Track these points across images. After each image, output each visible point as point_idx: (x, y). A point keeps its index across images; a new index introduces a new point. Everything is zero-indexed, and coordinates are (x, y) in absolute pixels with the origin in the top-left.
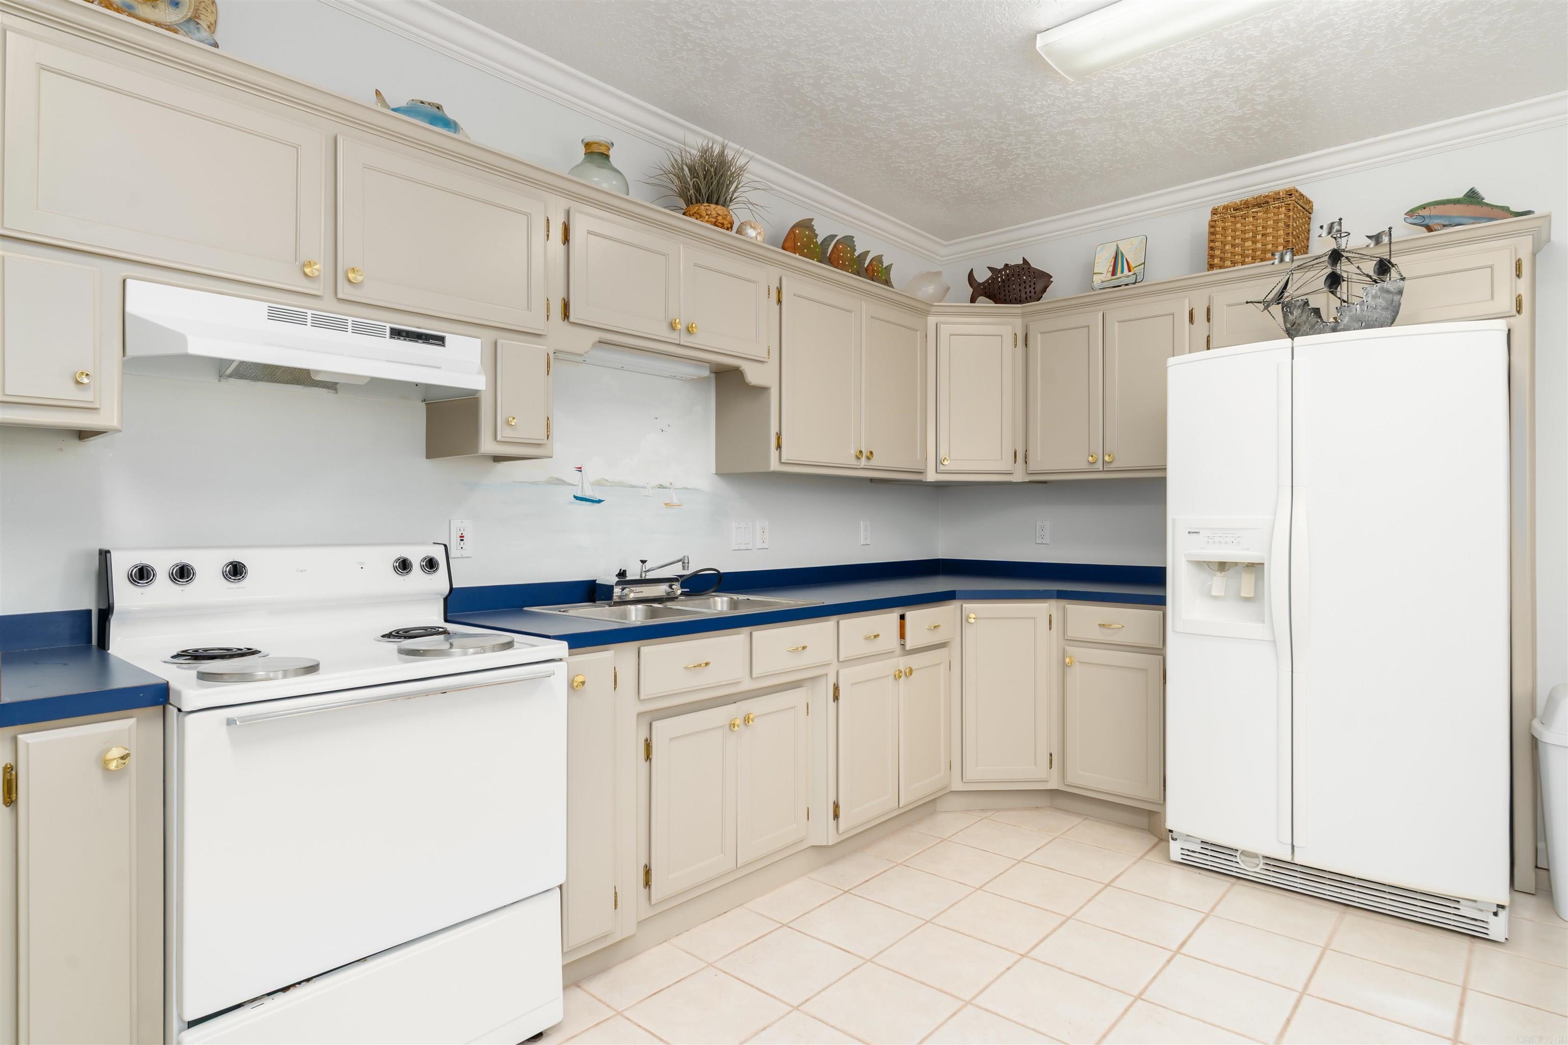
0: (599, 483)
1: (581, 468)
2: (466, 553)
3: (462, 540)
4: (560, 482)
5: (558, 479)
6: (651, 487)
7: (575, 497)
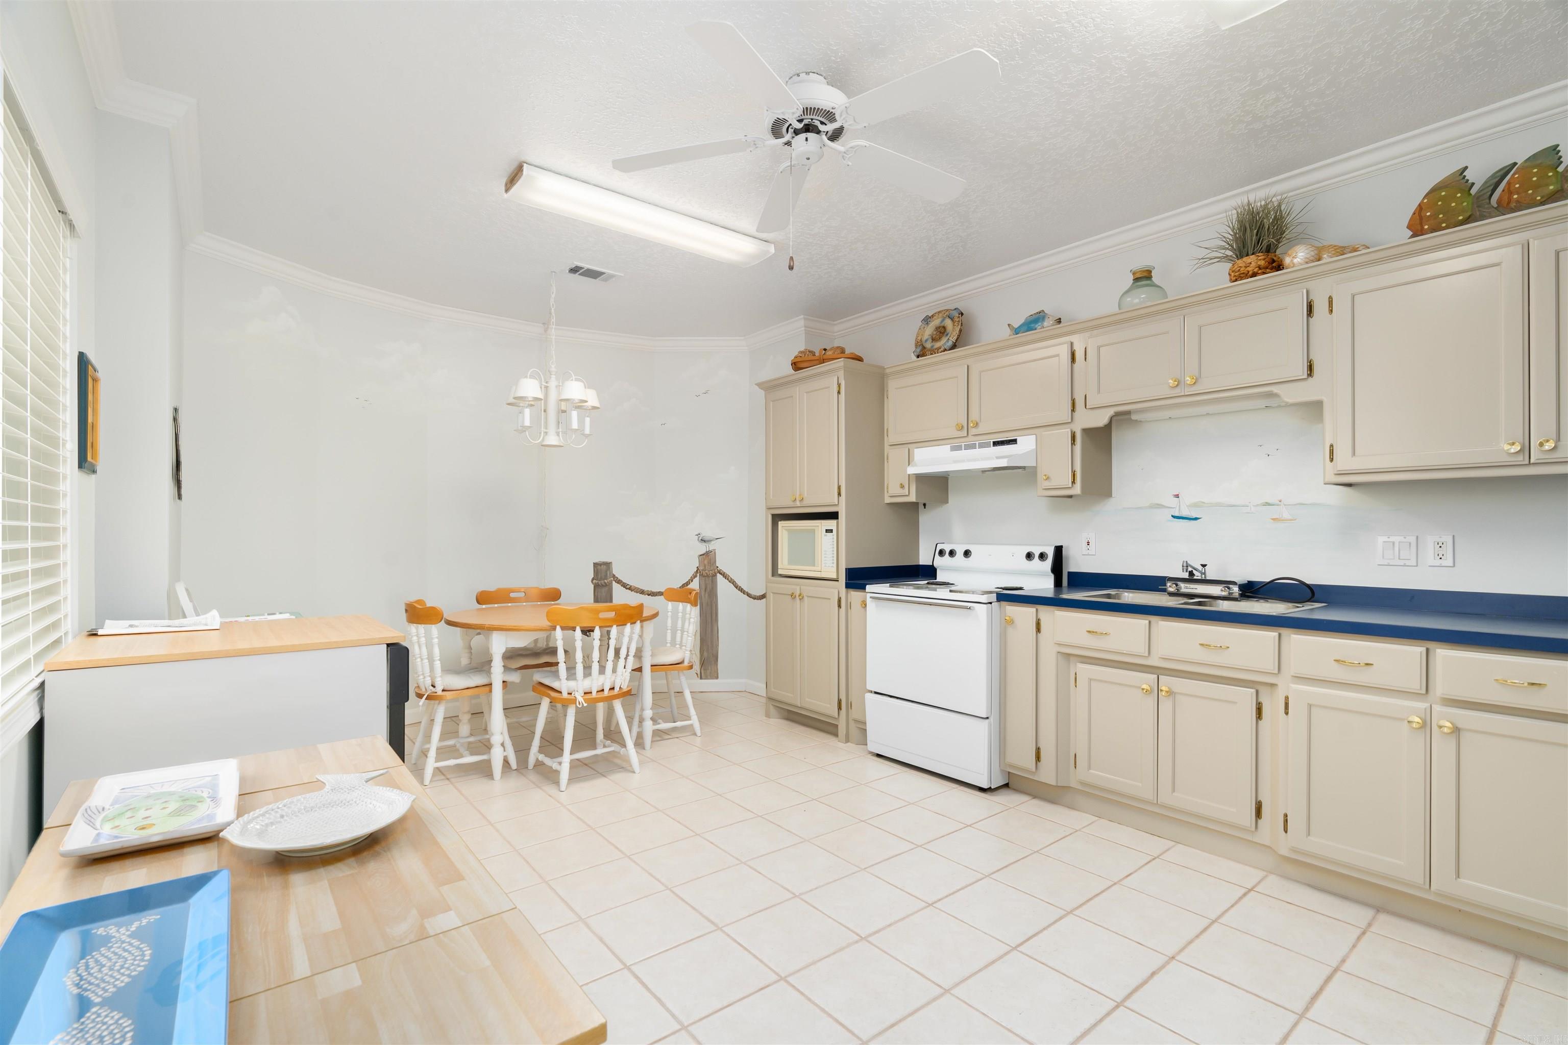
0: (1196, 505)
1: (1178, 495)
2: (1092, 552)
3: (1088, 545)
4: (1160, 506)
5: (1158, 504)
6: (1253, 506)
7: (1172, 516)
